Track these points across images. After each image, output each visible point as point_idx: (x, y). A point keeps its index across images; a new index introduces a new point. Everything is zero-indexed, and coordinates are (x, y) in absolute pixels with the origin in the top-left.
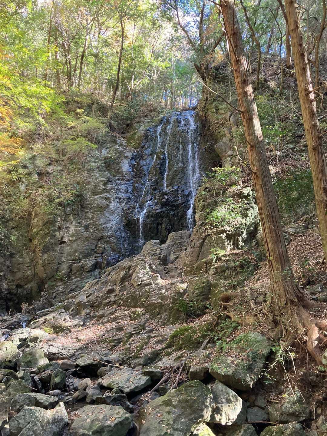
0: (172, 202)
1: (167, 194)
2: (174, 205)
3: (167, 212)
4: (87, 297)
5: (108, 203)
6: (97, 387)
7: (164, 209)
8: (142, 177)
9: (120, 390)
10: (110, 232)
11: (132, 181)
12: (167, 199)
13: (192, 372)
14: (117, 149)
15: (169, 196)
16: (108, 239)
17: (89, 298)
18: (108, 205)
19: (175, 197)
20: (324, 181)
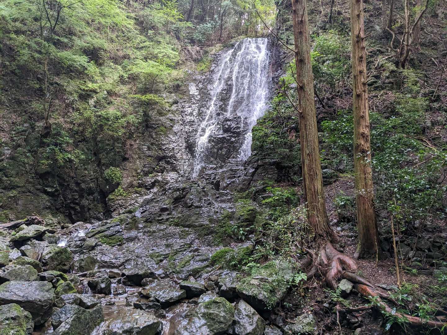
0: (234, 129)
1: (229, 120)
2: (235, 131)
3: (228, 138)
4: (142, 213)
5: (171, 124)
6: (137, 295)
7: (225, 135)
8: (207, 101)
9: (156, 299)
10: (172, 153)
11: (197, 105)
12: (230, 126)
13: (223, 290)
14: (186, 71)
15: (231, 123)
16: (169, 159)
17: (144, 214)
18: (172, 127)
19: (238, 124)
20: (364, 127)
